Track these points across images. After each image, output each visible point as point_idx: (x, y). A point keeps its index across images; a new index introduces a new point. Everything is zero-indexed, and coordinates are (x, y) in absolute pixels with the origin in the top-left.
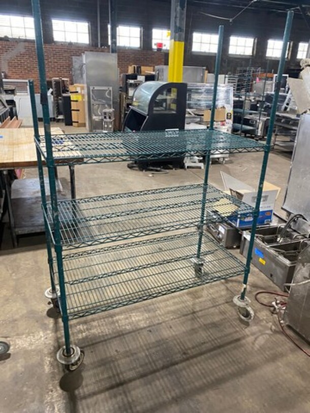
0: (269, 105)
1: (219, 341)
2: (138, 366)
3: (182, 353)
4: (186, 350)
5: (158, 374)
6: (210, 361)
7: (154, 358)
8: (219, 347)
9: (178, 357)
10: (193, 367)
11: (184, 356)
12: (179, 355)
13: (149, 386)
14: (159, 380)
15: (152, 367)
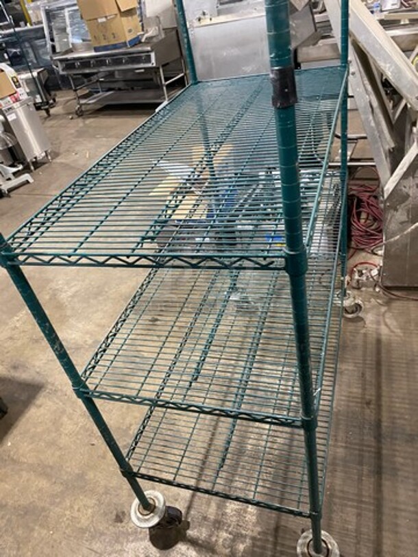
0: (16, 53)
1: (369, 358)
2: (359, 467)
3: (365, 406)
4: (362, 398)
5: (384, 452)
6: (394, 385)
7: (357, 441)
8: (378, 363)
9: (369, 413)
10: (395, 407)
11: (372, 406)
12: (367, 411)
13: (400, 473)
14: (395, 456)
15: (369, 452)
